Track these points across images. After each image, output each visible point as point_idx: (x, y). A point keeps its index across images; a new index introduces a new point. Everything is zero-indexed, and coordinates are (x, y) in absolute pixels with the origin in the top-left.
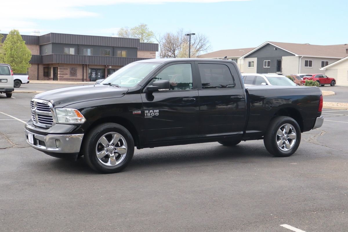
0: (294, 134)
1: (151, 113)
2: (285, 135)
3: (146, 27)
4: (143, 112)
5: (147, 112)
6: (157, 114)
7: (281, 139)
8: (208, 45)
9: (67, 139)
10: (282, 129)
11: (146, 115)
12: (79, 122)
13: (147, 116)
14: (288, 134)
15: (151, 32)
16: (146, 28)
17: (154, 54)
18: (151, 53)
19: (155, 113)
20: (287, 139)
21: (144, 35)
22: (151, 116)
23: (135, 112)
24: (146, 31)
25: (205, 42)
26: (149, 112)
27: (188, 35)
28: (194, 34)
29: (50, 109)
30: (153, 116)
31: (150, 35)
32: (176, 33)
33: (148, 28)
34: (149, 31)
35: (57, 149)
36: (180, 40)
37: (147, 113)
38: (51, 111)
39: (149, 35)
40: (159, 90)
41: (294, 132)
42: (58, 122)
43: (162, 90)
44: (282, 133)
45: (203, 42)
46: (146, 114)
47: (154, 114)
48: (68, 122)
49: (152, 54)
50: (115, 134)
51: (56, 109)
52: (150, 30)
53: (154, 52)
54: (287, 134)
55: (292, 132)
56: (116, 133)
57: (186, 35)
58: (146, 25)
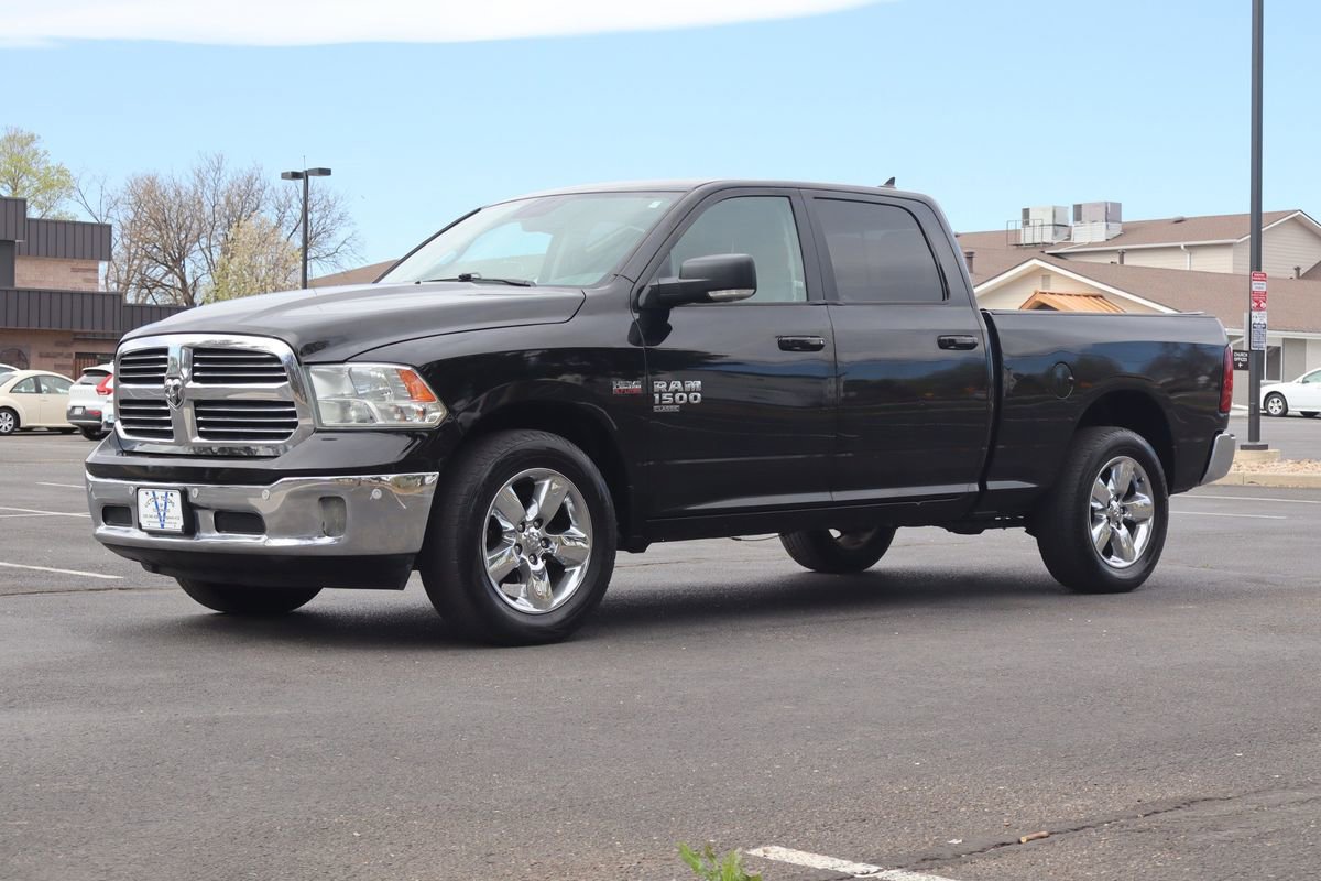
0: (1144, 500)
1: (677, 391)
2: (1115, 504)
3: (34, 146)
4: (649, 388)
5: (660, 386)
6: (695, 398)
7: (1100, 521)
8: (341, 233)
9: (377, 494)
10: (1106, 477)
11: (657, 402)
12: (416, 421)
13: (660, 404)
14: (1124, 500)
15: (61, 171)
16: (36, 154)
17: (89, 275)
18: (75, 270)
19: (688, 393)
20: (1121, 521)
21: (27, 183)
22: (674, 403)
23: (620, 386)
24: (34, 167)
25: (329, 221)
26: (668, 388)
27: (296, 175)
28: (326, 172)
29: (282, 369)
30: (681, 405)
31: (57, 182)
32: (191, 175)
33: (46, 153)
34: (50, 165)
35: (327, 540)
36: (207, 210)
37: (661, 393)
38: (289, 378)
39: (52, 186)
40: (712, 294)
41: (1145, 492)
42: (322, 425)
43: (724, 293)
44: (1105, 491)
45: (321, 218)
46: (657, 396)
47: (685, 396)
48: (374, 424)
49: (79, 274)
50: (545, 477)
51: (313, 367)
52: (53, 162)
53: (91, 266)
54: (1120, 500)
55: (1138, 494)
56: (553, 474)
57: (284, 176)
58: (32, 138)
